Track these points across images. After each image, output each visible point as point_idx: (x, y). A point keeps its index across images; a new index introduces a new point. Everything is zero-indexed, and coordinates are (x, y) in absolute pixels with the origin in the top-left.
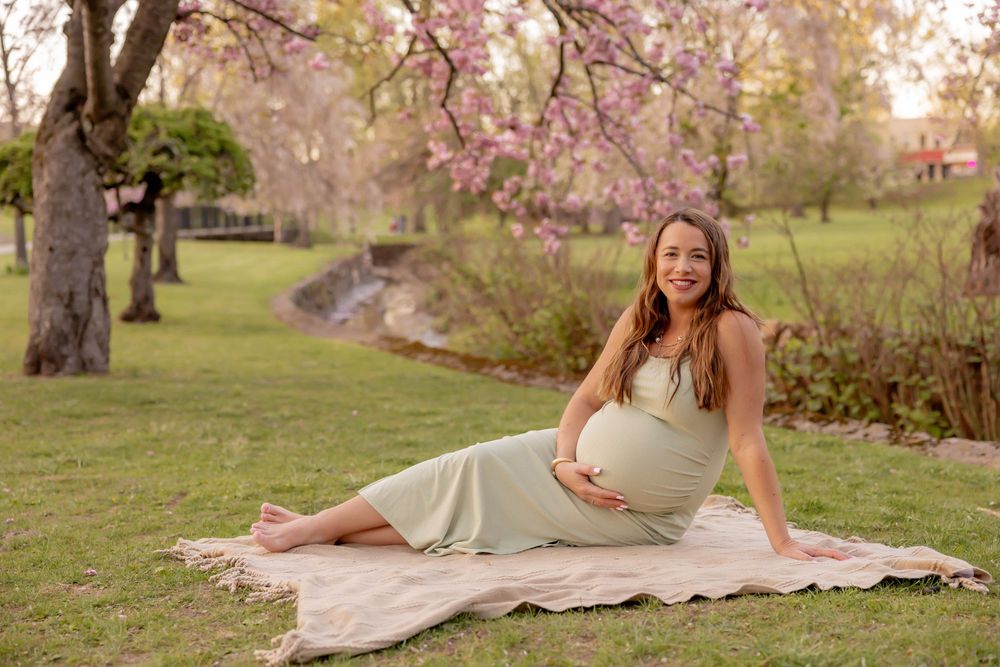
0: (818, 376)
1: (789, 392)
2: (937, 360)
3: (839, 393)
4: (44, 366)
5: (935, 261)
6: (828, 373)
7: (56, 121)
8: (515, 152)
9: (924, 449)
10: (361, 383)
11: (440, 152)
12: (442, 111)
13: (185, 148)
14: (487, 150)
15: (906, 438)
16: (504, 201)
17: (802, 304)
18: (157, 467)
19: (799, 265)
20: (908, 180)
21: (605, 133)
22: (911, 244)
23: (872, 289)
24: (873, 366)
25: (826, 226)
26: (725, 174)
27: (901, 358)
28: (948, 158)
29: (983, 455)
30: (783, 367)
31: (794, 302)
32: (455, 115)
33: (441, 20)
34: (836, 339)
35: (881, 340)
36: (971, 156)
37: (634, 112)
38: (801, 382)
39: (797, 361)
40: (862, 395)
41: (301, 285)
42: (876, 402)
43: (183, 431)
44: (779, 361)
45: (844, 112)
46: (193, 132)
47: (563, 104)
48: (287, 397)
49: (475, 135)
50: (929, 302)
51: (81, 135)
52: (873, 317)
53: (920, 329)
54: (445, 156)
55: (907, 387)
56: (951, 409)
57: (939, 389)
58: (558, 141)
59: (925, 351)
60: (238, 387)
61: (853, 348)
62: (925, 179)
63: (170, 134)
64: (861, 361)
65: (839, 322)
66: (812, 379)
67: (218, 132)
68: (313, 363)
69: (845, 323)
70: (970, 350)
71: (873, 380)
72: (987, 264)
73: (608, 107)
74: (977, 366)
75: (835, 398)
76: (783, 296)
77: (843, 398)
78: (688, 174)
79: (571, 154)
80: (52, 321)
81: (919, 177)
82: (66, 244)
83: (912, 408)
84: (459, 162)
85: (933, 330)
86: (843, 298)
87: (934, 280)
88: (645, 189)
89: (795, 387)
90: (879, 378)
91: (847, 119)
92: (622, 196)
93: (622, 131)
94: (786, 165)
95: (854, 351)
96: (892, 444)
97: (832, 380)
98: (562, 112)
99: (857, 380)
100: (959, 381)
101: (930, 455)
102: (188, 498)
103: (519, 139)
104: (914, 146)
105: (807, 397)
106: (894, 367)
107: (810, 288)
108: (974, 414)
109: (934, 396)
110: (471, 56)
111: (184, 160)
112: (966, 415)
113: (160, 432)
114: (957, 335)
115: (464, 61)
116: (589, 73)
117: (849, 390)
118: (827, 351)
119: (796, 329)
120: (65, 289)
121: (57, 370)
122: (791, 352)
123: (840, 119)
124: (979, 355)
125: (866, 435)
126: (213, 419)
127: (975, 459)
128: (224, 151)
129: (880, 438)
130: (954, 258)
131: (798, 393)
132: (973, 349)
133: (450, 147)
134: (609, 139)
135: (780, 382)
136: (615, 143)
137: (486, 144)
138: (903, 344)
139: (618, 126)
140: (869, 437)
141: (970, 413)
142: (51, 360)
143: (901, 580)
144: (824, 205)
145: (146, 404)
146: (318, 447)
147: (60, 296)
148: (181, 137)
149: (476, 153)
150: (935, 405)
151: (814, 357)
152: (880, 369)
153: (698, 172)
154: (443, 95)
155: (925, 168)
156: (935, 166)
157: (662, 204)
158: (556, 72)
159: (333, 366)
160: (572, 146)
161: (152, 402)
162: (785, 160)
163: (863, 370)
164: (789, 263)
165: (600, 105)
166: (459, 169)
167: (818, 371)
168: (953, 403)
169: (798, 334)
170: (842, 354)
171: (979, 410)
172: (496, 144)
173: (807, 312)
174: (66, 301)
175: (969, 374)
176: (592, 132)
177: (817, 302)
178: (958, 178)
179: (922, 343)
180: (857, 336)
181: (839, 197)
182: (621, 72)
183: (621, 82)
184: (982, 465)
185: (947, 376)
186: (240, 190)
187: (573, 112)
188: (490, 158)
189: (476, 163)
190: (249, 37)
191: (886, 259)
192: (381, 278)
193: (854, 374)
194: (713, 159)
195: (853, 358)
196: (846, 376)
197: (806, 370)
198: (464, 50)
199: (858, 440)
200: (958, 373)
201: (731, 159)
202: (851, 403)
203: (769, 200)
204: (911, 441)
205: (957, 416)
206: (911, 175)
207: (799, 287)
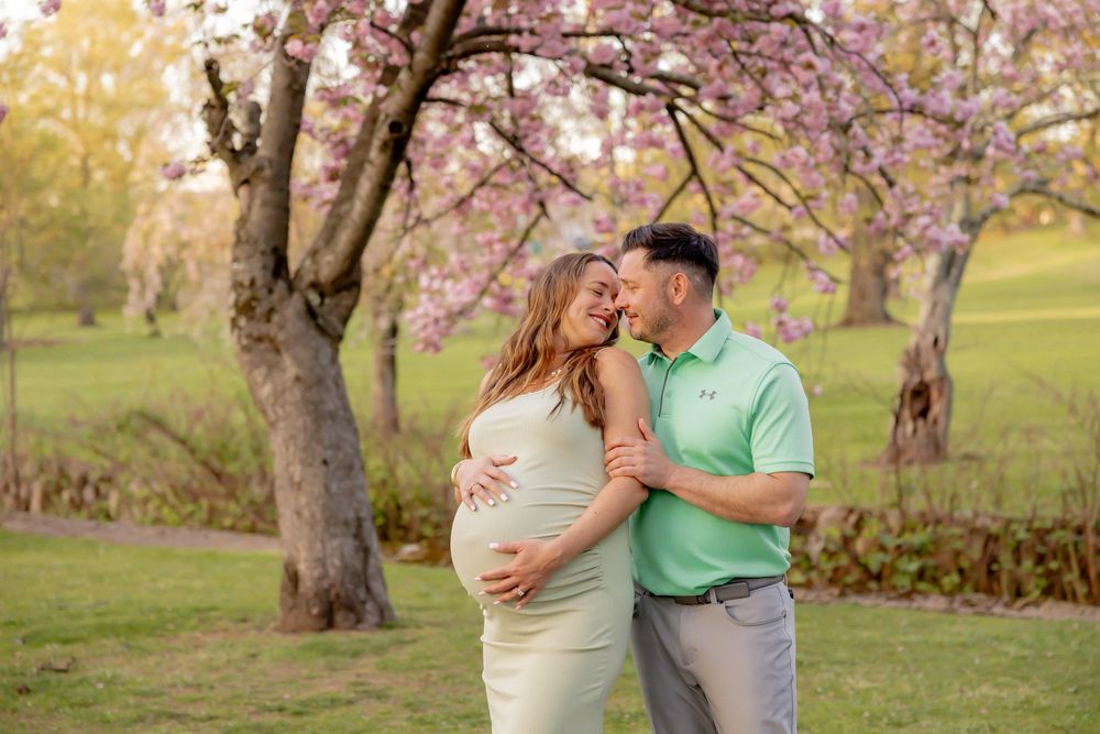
4: (339, 617)
7: (271, 291)
51: (311, 313)
72: (915, 428)
80: (343, 558)
82: (340, 456)
120: (351, 515)
121: (359, 621)
142: (350, 608)
147: (346, 523)
174: (353, 530)
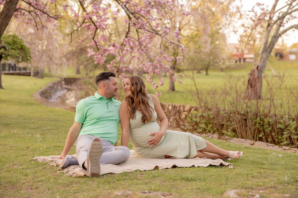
0: (201, 122)
1: (193, 126)
2: (235, 118)
3: (207, 127)
5: (235, 89)
6: (204, 121)
8: (114, 53)
9: (227, 141)
10: (68, 120)
11: (91, 52)
12: (93, 40)
13: (10, 47)
14: (106, 52)
15: (223, 138)
16: (110, 67)
17: (197, 101)
18: (17, 141)
19: (197, 89)
20: (233, 63)
21: (141, 49)
22: (228, 84)
23: (217, 96)
24: (217, 119)
25: (208, 76)
26: (176, 61)
27: (225, 117)
28: (245, 56)
29: (242, 142)
30: (192, 119)
31: (195, 100)
32: (97, 41)
33: (93, 14)
34: (207, 111)
35: (219, 112)
36: (252, 56)
37: (150, 43)
38: (197, 123)
39: (196, 117)
40: (214, 128)
41: (42, 90)
42: (218, 129)
43: (21, 132)
44: (191, 117)
45: (212, 43)
46: (12, 42)
47: (129, 40)
48: (48, 124)
49: (102, 48)
50: (233, 101)
52: (218, 105)
53: (231, 109)
54: (93, 53)
55: (226, 125)
56: (239, 132)
57: (236, 126)
58: (127, 50)
59: (231, 115)
60: (33, 120)
61: (211, 114)
62: (238, 62)
63: (5, 43)
64: (214, 118)
65: (208, 106)
66: (200, 122)
67: (20, 42)
68: (52, 114)
69: (210, 107)
70: (244, 115)
71: (217, 123)
72: (251, 90)
73: (142, 41)
74: (246, 120)
75: (206, 128)
76: (192, 98)
77: (208, 128)
78: (165, 62)
79: (131, 54)
81: (236, 62)
83: (228, 131)
84: (97, 55)
85: (234, 109)
86: (209, 99)
87: (234, 95)
88: (153, 65)
89: (195, 125)
90: (219, 122)
91: (213, 45)
92: (146, 67)
93: (146, 48)
94: (195, 58)
95: (212, 115)
96: (219, 139)
97: (205, 123)
98: (129, 42)
99: (212, 123)
100: (241, 124)
101: (229, 142)
102: (30, 148)
103: (115, 49)
104: (235, 52)
105: (198, 128)
106: (223, 120)
107: (200, 96)
108: (245, 134)
109: (234, 128)
110: (102, 25)
111: (10, 51)
112: (243, 133)
113: (14, 132)
114: (241, 110)
115: (100, 26)
116: (137, 31)
117: (210, 126)
118: (204, 114)
119: (196, 108)
122: (194, 115)
123: (210, 45)
124: (246, 116)
125: (212, 137)
126: (29, 129)
127: (240, 143)
128: (22, 49)
129: (216, 138)
130: (240, 89)
131: (195, 127)
132: (245, 114)
133: (94, 50)
134: (142, 50)
135: (191, 123)
136: (144, 52)
137: (105, 50)
138: (225, 113)
139: (145, 47)
140: (213, 137)
141: (244, 133)
143: (213, 165)
144: (207, 70)
145: (7, 125)
146: (61, 137)
148: (9, 44)
149: (102, 53)
150: (234, 131)
151: (200, 116)
152: (219, 120)
153: (168, 61)
154: (93, 36)
155: (238, 59)
156: (241, 59)
157: (157, 70)
158: (127, 30)
159: (58, 116)
160: (131, 52)
161: (9, 124)
162: (194, 57)
163: (214, 120)
164: (194, 88)
165: (140, 40)
166: (97, 57)
167: (201, 120)
168: (239, 130)
169: (196, 109)
170: (209, 115)
171: (246, 132)
172: (108, 51)
173: (199, 103)
175: (243, 121)
176: (137, 48)
177: (202, 100)
178: (248, 62)
179: (231, 113)
180: (213, 110)
181: (212, 67)
182: (146, 31)
183: (146, 34)
184: (242, 145)
185: (237, 122)
186: (26, 61)
187: (132, 42)
188: (107, 54)
189: (102, 56)
190: (36, 17)
191: (221, 89)
192: (66, 89)
193: (212, 122)
194: (173, 58)
195: (211, 117)
196: (209, 122)
197: (198, 120)
198: (100, 22)
199: (210, 138)
200: (241, 122)
201: (178, 58)
202: (211, 130)
203: (190, 68)
204: (224, 139)
205: (240, 134)
206: (234, 61)
207: (197, 96)
